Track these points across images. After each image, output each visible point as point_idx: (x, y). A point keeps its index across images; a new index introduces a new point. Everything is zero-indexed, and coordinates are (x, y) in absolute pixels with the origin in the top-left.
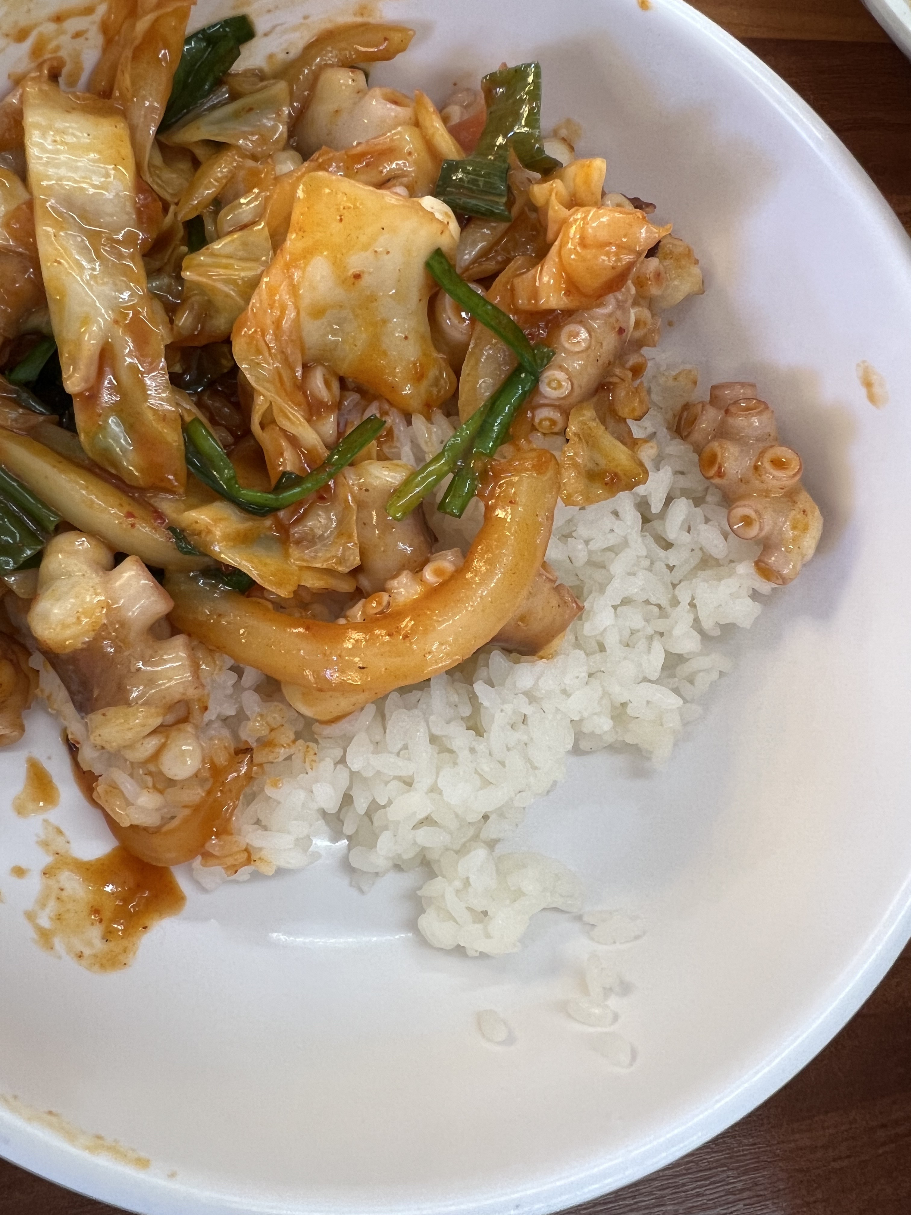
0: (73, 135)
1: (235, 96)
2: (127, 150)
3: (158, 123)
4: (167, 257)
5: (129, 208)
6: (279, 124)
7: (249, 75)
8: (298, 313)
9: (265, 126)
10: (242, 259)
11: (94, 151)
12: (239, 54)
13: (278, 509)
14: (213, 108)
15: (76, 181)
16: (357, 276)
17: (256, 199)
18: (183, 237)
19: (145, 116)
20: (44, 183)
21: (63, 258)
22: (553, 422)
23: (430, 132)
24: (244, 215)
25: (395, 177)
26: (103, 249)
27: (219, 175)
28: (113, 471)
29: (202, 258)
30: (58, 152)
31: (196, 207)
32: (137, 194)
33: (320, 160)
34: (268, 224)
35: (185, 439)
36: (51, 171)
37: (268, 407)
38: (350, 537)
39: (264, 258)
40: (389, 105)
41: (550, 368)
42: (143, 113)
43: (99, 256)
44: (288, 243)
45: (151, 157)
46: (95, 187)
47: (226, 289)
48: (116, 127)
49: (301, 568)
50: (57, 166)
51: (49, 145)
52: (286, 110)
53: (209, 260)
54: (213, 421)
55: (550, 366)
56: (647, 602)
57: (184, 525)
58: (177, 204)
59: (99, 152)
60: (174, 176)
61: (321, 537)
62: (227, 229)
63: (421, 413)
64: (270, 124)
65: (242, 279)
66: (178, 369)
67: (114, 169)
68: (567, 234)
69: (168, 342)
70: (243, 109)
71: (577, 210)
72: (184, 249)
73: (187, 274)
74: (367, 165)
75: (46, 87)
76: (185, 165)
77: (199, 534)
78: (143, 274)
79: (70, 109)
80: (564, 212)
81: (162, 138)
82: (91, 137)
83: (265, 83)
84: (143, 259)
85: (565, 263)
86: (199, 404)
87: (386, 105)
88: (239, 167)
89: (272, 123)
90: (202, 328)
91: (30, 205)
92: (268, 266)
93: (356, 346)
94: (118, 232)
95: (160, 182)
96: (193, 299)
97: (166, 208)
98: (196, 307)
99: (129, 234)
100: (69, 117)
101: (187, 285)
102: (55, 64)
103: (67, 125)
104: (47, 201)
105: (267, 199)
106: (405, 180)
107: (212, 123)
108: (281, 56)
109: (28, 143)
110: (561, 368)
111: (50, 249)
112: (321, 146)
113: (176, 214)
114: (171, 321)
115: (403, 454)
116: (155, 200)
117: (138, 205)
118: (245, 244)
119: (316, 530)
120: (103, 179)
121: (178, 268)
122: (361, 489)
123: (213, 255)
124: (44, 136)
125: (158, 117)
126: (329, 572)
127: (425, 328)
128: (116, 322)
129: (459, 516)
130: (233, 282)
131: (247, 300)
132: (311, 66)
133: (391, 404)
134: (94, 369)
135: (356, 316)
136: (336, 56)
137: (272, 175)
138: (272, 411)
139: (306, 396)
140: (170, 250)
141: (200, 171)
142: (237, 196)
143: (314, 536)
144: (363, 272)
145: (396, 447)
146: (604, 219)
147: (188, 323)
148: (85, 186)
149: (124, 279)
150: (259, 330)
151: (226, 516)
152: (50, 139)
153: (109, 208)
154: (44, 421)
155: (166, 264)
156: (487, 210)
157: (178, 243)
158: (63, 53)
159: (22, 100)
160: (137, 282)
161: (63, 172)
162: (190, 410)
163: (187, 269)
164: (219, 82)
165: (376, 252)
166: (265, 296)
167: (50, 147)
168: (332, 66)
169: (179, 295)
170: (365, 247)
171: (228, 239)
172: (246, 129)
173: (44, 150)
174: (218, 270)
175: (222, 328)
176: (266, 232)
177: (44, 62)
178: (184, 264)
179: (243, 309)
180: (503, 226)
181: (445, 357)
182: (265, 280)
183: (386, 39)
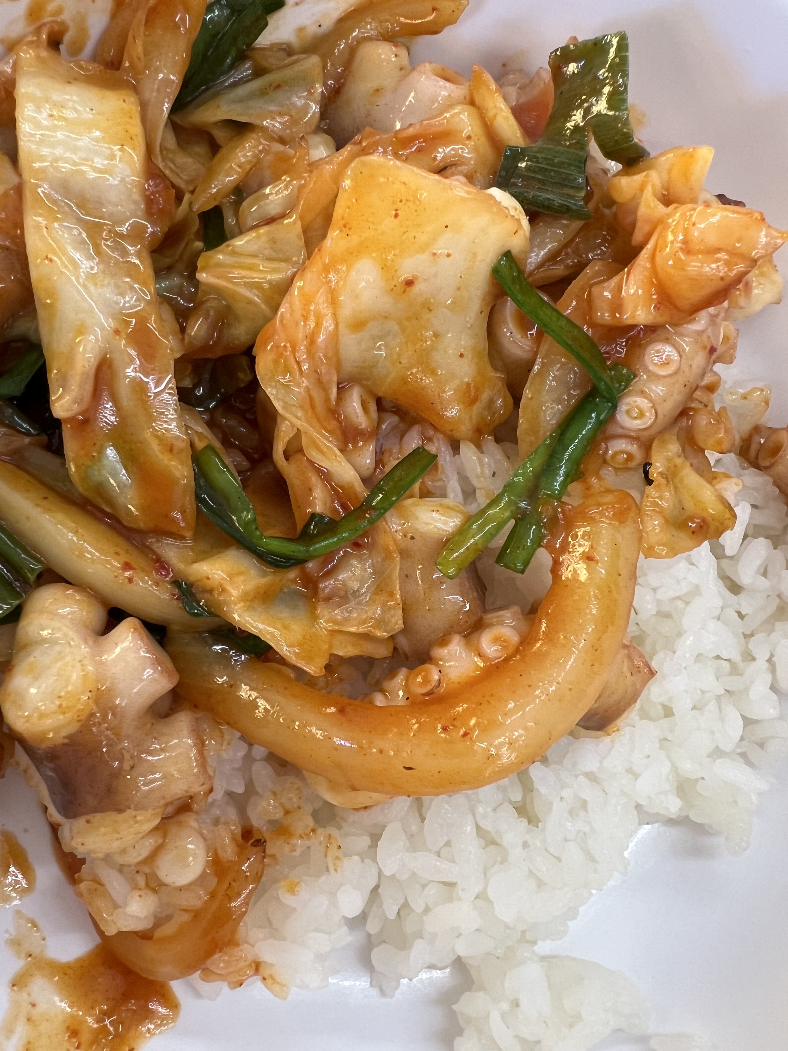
0: (75, 109)
1: (259, 72)
2: (137, 129)
3: (173, 98)
4: (179, 252)
5: (136, 196)
6: (311, 104)
7: (275, 49)
8: (337, 325)
9: (294, 105)
10: (270, 259)
11: (98, 129)
12: (266, 25)
13: (305, 561)
14: (235, 85)
15: (75, 164)
16: (409, 283)
17: (286, 187)
18: (198, 232)
19: (158, 90)
20: (37, 165)
21: (56, 254)
22: (630, 457)
23: (491, 114)
24: (272, 206)
25: (454, 165)
26: (105, 244)
27: (243, 160)
28: (108, 510)
29: (221, 257)
30: (54, 128)
31: (214, 196)
32: (147, 181)
33: (364, 144)
34: (301, 218)
35: (194, 470)
36: (45, 151)
37: (295, 435)
38: (391, 595)
39: (294, 259)
40: (442, 82)
41: (630, 394)
42: (156, 86)
43: (98, 252)
44: (328, 243)
45: (163, 139)
46: (95, 169)
47: (248, 294)
48: (124, 101)
49: (333, 633)
50: (53, 145)
51: (45, 119)
52: (319, 89)
53: (229, 260)
54: (226, 442)
55: (629, 391)
56: (718, 657)
57: (192, 579)
58: (192, 192)
59: (103, 131)
60: (190, 160)
61: (355, 594)
62: (251, 222)
63: (471, 441)
64: (299, 102)
65: (270, 282)
66: (187, 383)
67: (120, 150)
68: (663, 236)
69: (178, 355)
70: (271, 85)
71: (676, 208)
72: (199, 244)
73: (202, 276)
74: (419, 150)
75: (44, 53)
76: (201, 149)
77: (211, 591)
78: (150, 273)
79: (71, 80)
80: (661, 209)
81: (177, 119)
82: (94, 111)
83: (295, 57)
84: (152, 257)
85: (659, 269)
86: (211, 424)
87: (438, 82)
88: (265, 151)
89: (303, 102)
90: (218, 337)
91: (19, 190)
92: (302, 268)
93: (400, 363)
94: (121, 223)
95: (172, 166)
96: (209, 304)
97: (179, 198)
98: (212, 313)
99: (134, 226)
100: (69, 88)
101: (202, 288)
102: (56, 28)
103: (68, 97)
104: (39, 186)
105: (301, 188)
106: (464, 168)
107: (234, 101)
108: (312, 30)
109: (18, 115)
110: (642, 393)
111: (40, 244)
112: (364, 127)
113: (190, 204)
114: (183, 330)
115: (449, 490)
116: (168, 188)
117: (148, 193)
118: (273, 241)
119: (350, 583)
120: (106, 162)
121: (192, 269)
122: (405, 536)
123: (234, 253)
124: (38, 109)
125: (173, 91)
126: (366, 637)
127: (483, 344)
128: (117, 332)
129: (523, 572)
130: (257, 286)
131: (276, 309)
132: (347, 39)
133: (436, 429)
134: (89, 387)
135: (403, 330)
136: (376, 29)
137: (306, 160)
138: (300, 439)
139: (340, 422)
140: (183, 245)
141: (218, 156)
142: (262, 186)
143: (346, 592)
144: (417, 277)
145: (441, 479)
146: (714, 220)
147: (202, 333)
148: (84, 168)
149: (128, 280)
150: (288, 345)
151: (244, 569)
152: (45, 115)
153: (112, 196)
154: (31, 444)
155: (177, 261)
156: (561, 206)
157: (193, 237)
158: (65, 17)
159: (15, 67)
160: (143, 283)
161: (59, 151)
162: (201, 433)
163: (204, 269)
164: (242, 57)
165: (435, 254)
166: (297, 304)
167: (45, 123)
168: (369, 39)
169: (191, 298)
170: (422, 250)
171: (253, 234)
172: (273, 108)
173: (38, 125)
174: (241, 272)
175: (243, 339)
176: (298, 227)
177: (44, 24)
178: (200, 263)
179: (268, 319)
180: (577, 224)
181: (503, 376)
182: (299, 284)
183: (434, 9)
